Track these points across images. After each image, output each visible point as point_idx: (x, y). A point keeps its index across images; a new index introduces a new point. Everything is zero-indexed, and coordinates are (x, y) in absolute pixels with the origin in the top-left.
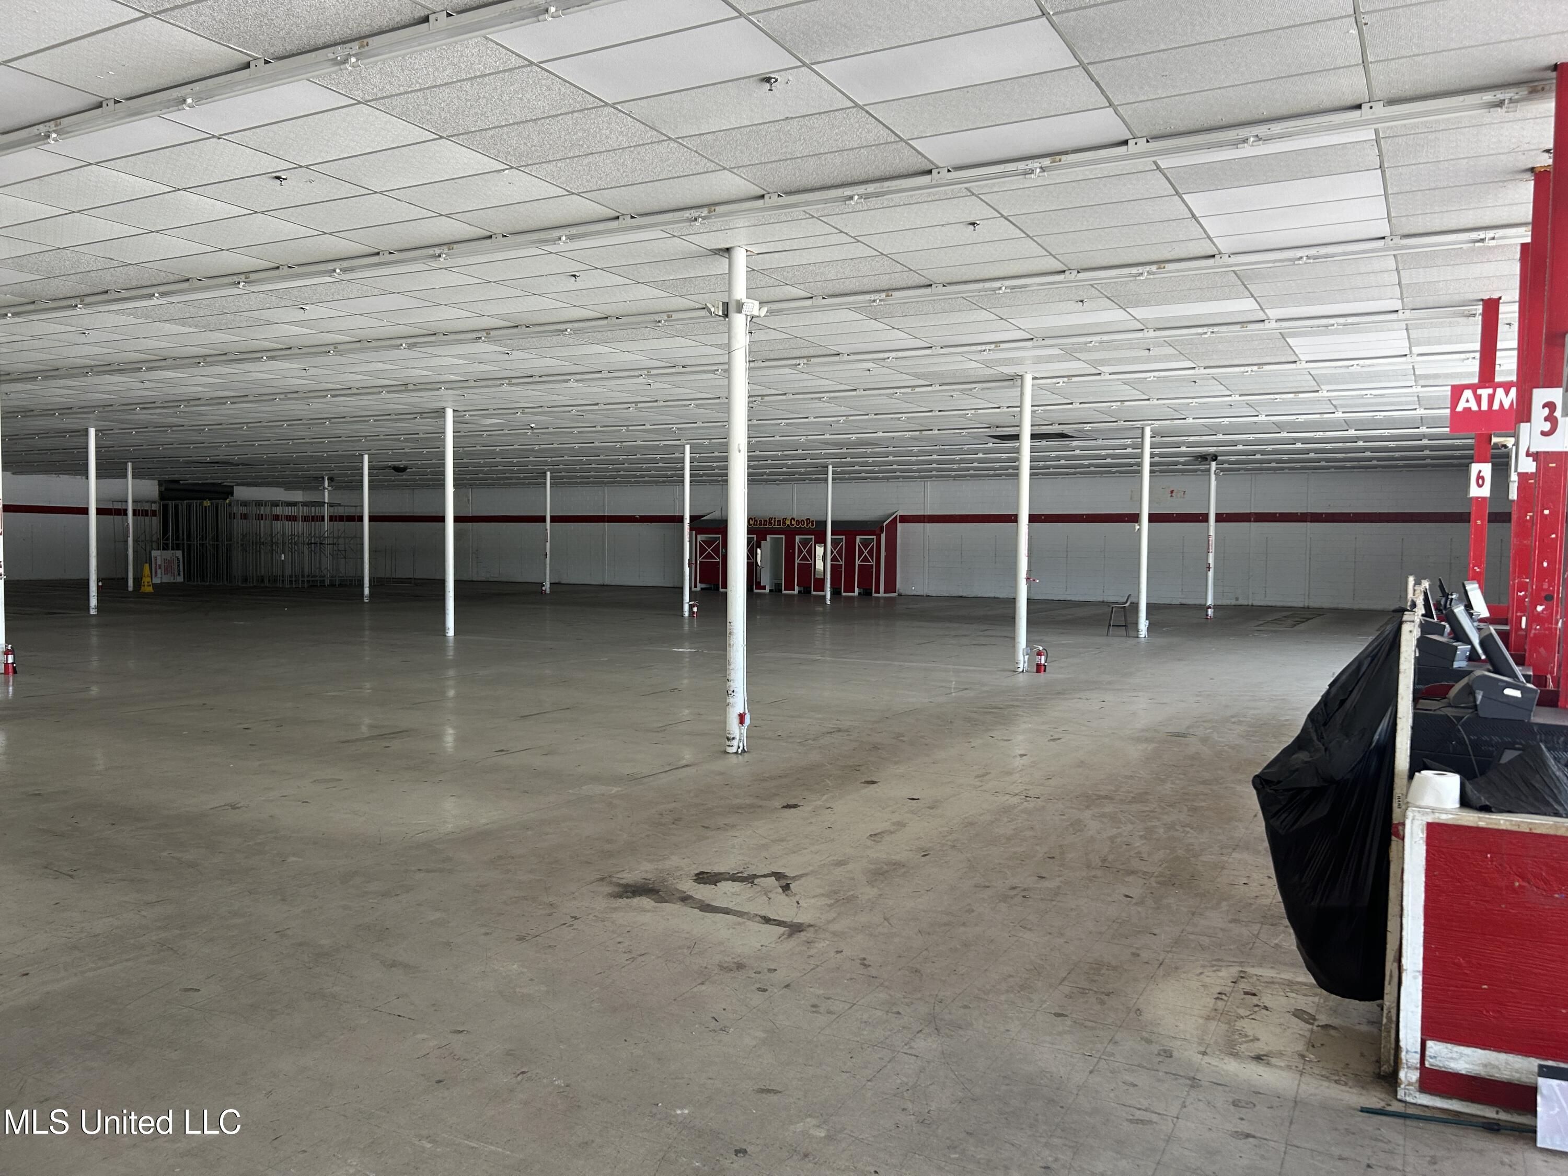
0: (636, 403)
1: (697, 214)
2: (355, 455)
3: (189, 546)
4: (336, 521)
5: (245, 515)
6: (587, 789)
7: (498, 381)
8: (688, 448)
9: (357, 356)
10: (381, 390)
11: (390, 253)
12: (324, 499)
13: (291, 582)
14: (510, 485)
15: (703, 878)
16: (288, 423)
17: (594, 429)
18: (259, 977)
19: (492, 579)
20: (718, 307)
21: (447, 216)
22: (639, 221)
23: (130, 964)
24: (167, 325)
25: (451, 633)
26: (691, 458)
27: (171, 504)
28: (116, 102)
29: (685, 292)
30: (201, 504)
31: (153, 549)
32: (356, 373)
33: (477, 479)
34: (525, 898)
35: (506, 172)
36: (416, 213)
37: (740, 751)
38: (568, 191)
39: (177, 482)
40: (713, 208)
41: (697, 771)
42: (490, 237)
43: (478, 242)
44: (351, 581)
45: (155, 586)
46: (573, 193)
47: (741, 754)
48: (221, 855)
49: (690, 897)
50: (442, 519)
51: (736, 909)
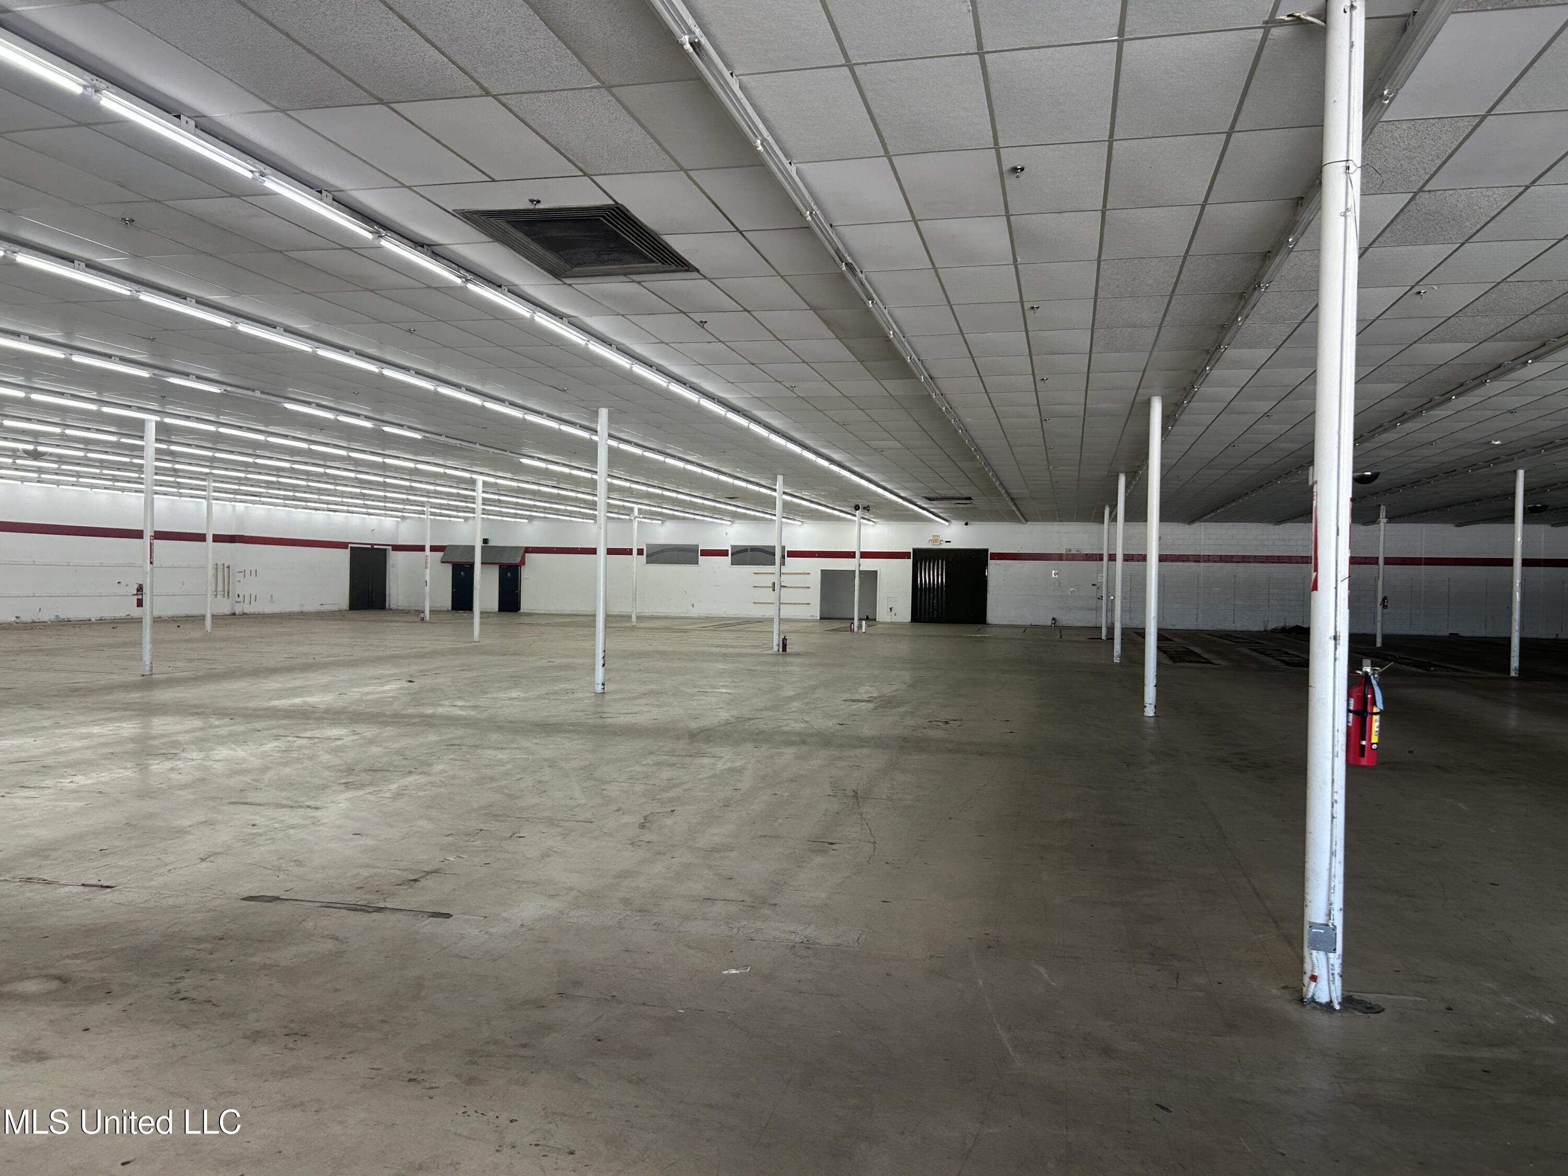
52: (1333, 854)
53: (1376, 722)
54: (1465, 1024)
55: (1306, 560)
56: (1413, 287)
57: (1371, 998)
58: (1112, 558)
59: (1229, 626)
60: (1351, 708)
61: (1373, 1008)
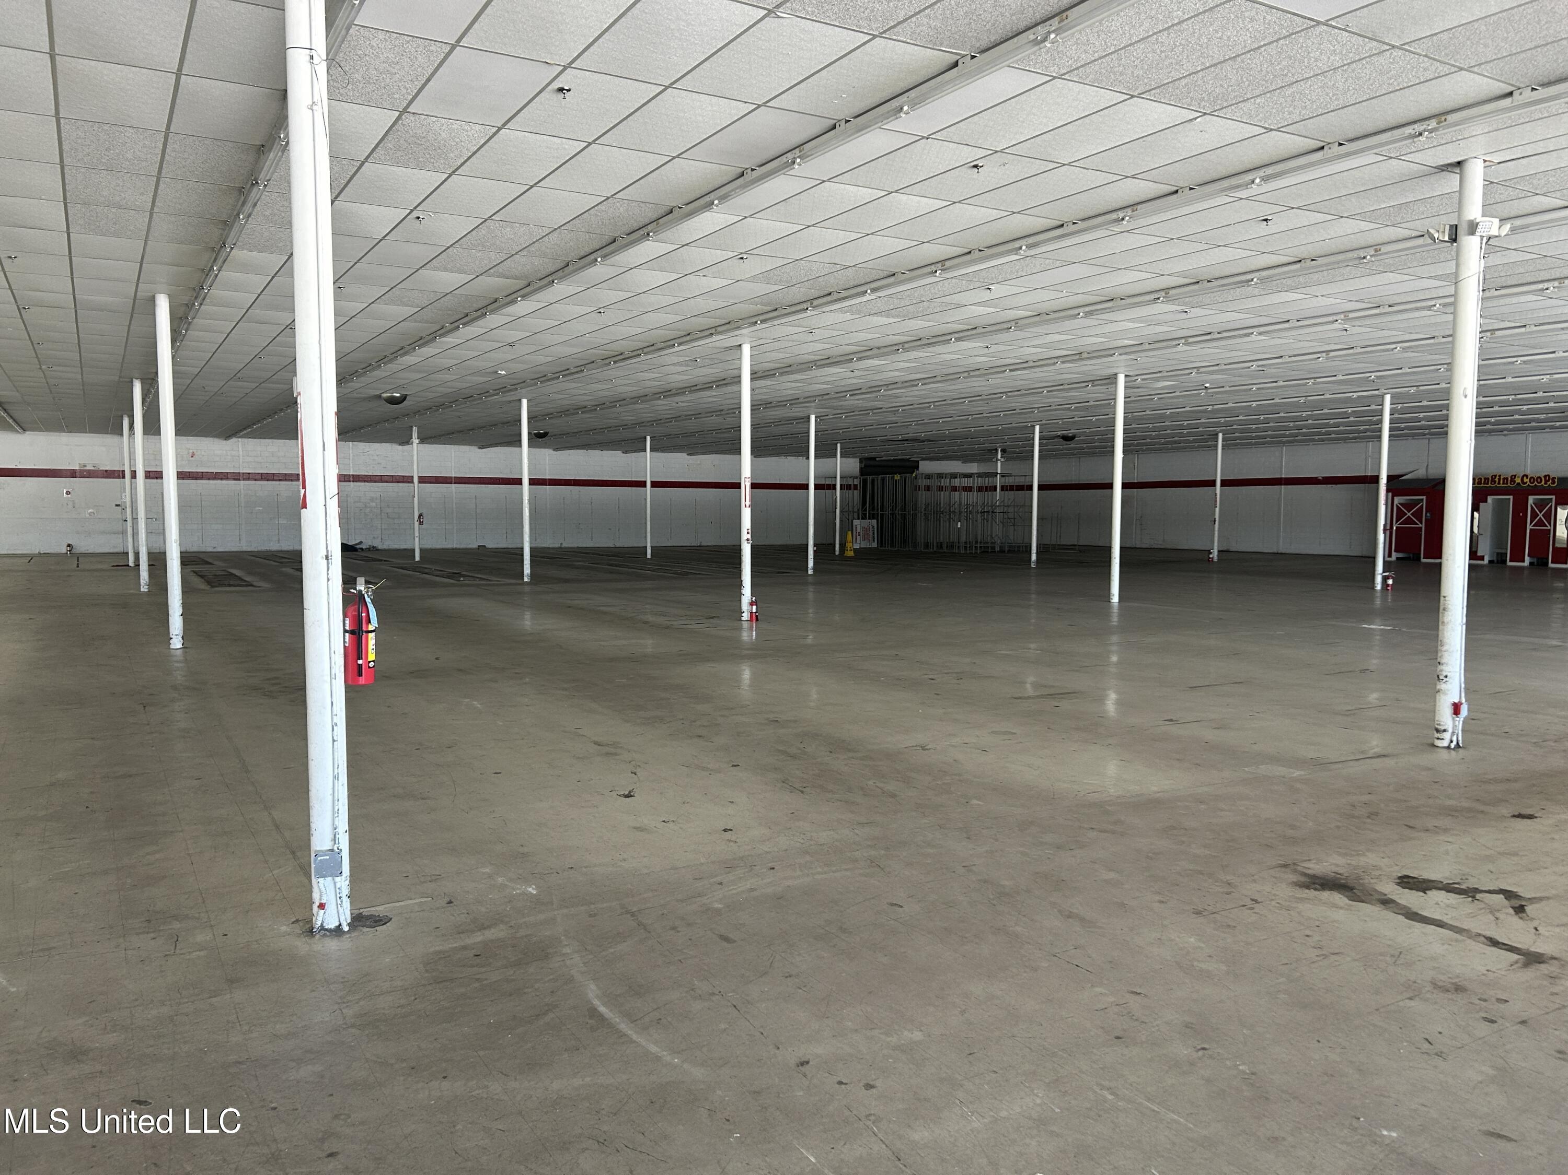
0: (1328, 352)
1: (1422, 128)
2: (1026, 427)
3: (882, 515)
4: (1007, 490)
5: (928, 487)
6: (1263, 769)
7: (1173, 341)
8: (1388, 398)
9: (1034, 330)
10: (1056, 361)
11: (1074, 223)
12: (997, 469)
13: (966, 547)
14: (1178, 449)
15: (1406, 882)
16: (969, 399)
17: (1275, 384)
18: (951, 905)
19: (1156, 546)
20: (1444, 232)
21: (1133, 177)
22: (1349, 147)
23: (848, 873)
24: (875, 318)
25: (1115, 599)
26: (1391, 410)
27: (869, 478)
28: (847, 121)
29: (1399, 220)
30: (893, 478)
31: (854, 519)
32: (1033, 346)
33: (1146, 444)
34: (1201, 873)
35: (1198, 120)
36: (1102, 178)
37: (1453, 745)
38: (1266, 128)
39: (874, 459)
40: (1443, 118)
41: (1397, 763)
42: (1177, 192)
43: (1165, 199)
44: (1019, 547)
45: (855, 550)
46: (1271, 130)
47: (1454, 749)
48: (915, 789)
49: (1393, 901)
50: (1110, 486)
51: (1451, 922)
52: (336, 777)
53: (372, 639)
54: (463, 913)
55: (293, 478)
56: (412, 211)
57: (380, 910)
58: (134, 475)
59: (274, 546)
60: (347, 628)
61: (381, 920)
